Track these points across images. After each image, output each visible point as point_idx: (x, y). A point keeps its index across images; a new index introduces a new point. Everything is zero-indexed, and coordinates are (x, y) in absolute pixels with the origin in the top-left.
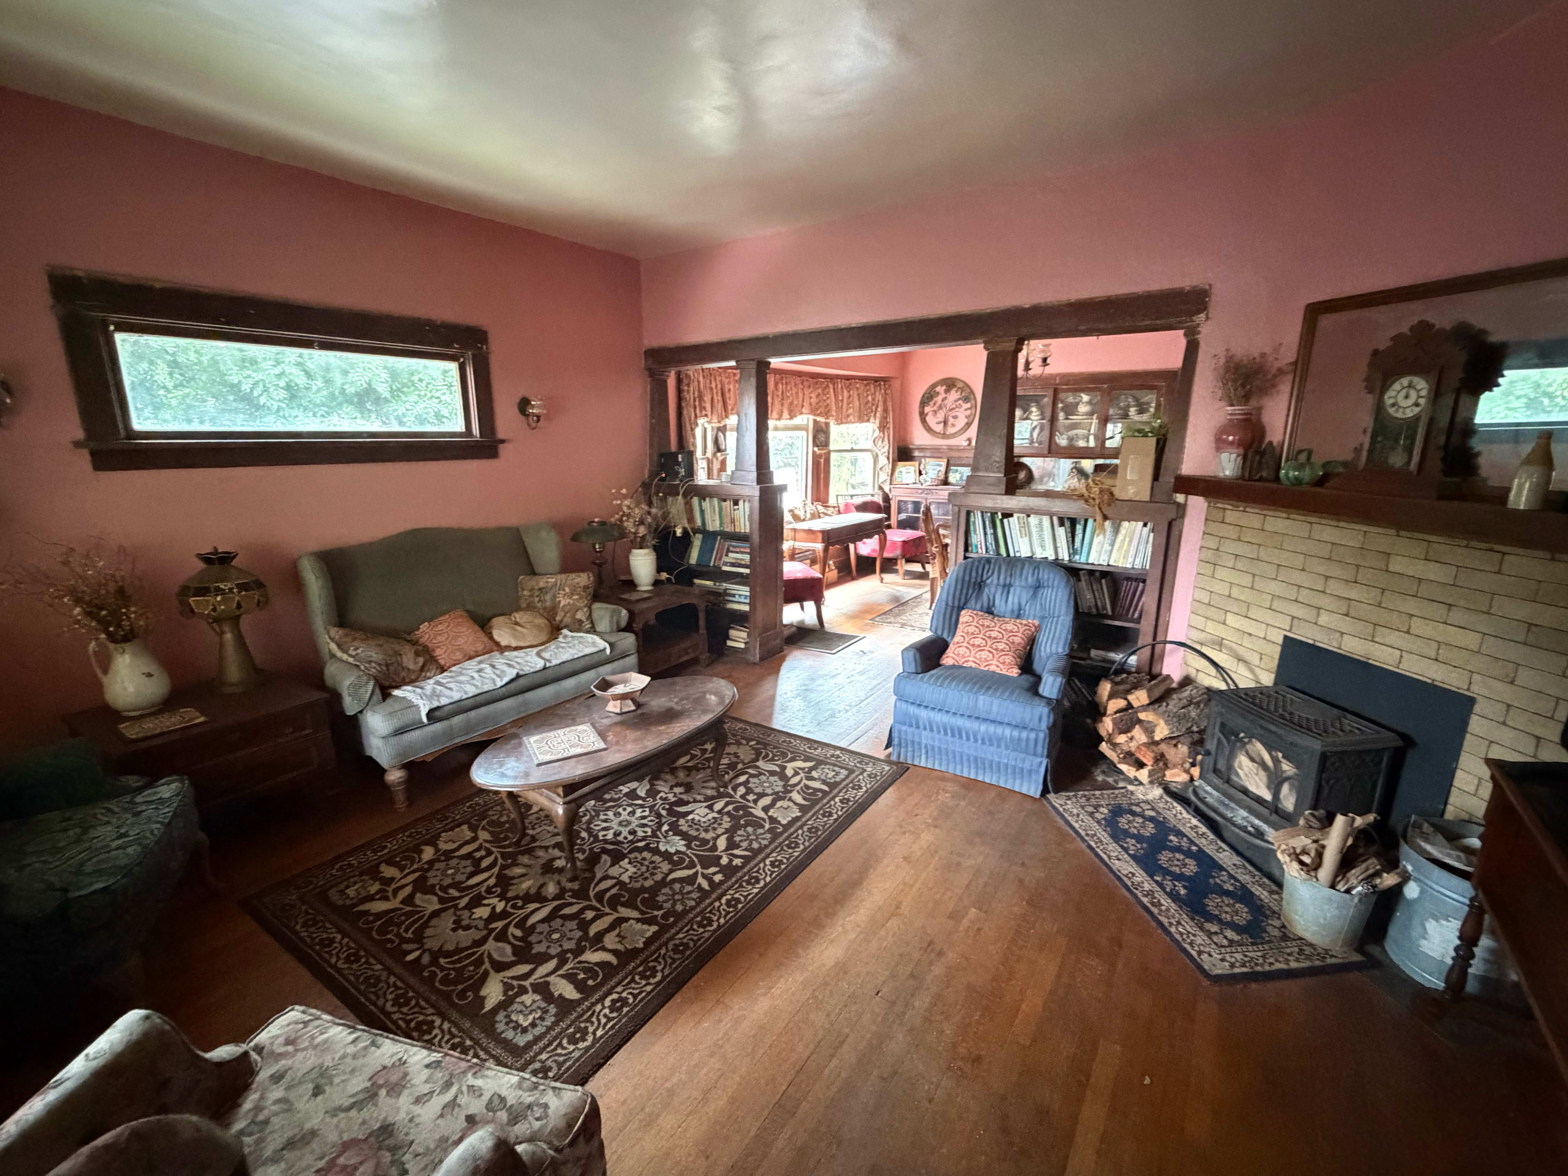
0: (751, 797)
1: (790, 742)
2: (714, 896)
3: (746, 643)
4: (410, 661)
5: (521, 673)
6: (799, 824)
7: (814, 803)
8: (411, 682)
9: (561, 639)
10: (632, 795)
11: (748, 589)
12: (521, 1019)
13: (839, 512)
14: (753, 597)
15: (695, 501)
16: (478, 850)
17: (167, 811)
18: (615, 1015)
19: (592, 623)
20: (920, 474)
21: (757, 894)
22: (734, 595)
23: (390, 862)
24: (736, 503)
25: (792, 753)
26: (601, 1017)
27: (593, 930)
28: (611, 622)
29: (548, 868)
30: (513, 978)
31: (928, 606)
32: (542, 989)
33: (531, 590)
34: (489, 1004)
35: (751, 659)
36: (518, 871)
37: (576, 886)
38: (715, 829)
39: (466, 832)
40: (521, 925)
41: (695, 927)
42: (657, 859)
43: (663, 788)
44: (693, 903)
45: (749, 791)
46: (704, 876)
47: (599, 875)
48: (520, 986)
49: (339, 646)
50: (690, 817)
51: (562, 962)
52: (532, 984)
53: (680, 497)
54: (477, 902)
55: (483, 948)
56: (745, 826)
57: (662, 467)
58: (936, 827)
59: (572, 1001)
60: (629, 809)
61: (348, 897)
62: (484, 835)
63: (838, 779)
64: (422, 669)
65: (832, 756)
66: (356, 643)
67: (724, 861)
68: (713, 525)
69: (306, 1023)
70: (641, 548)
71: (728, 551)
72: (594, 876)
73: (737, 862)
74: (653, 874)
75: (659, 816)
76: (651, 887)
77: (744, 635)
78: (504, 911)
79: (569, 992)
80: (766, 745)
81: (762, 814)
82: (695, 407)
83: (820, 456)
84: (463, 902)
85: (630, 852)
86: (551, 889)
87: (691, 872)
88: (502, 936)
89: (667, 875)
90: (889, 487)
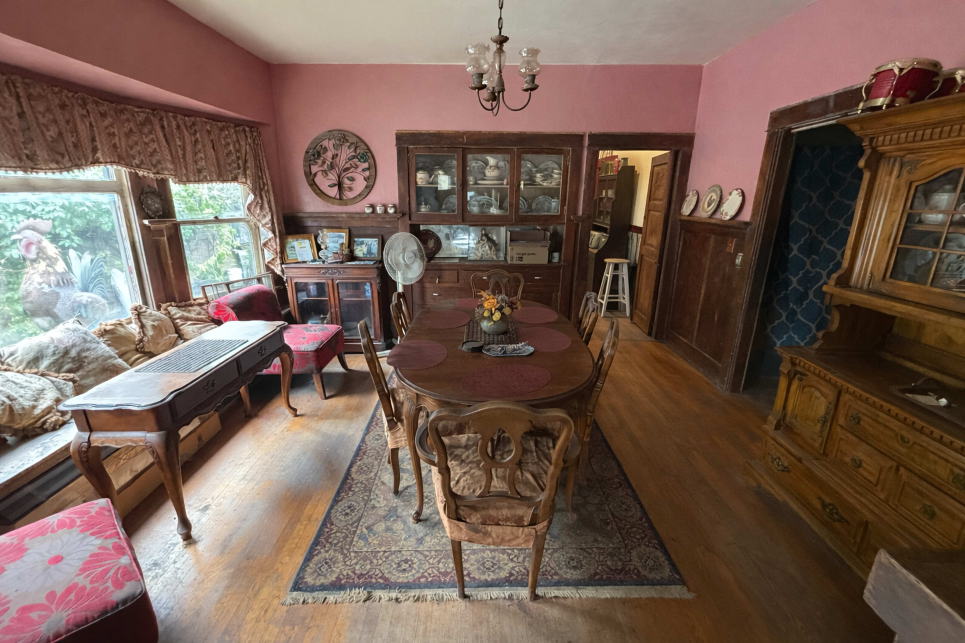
20: (319, 248)
83: (159, 233)
90: (280, 268)
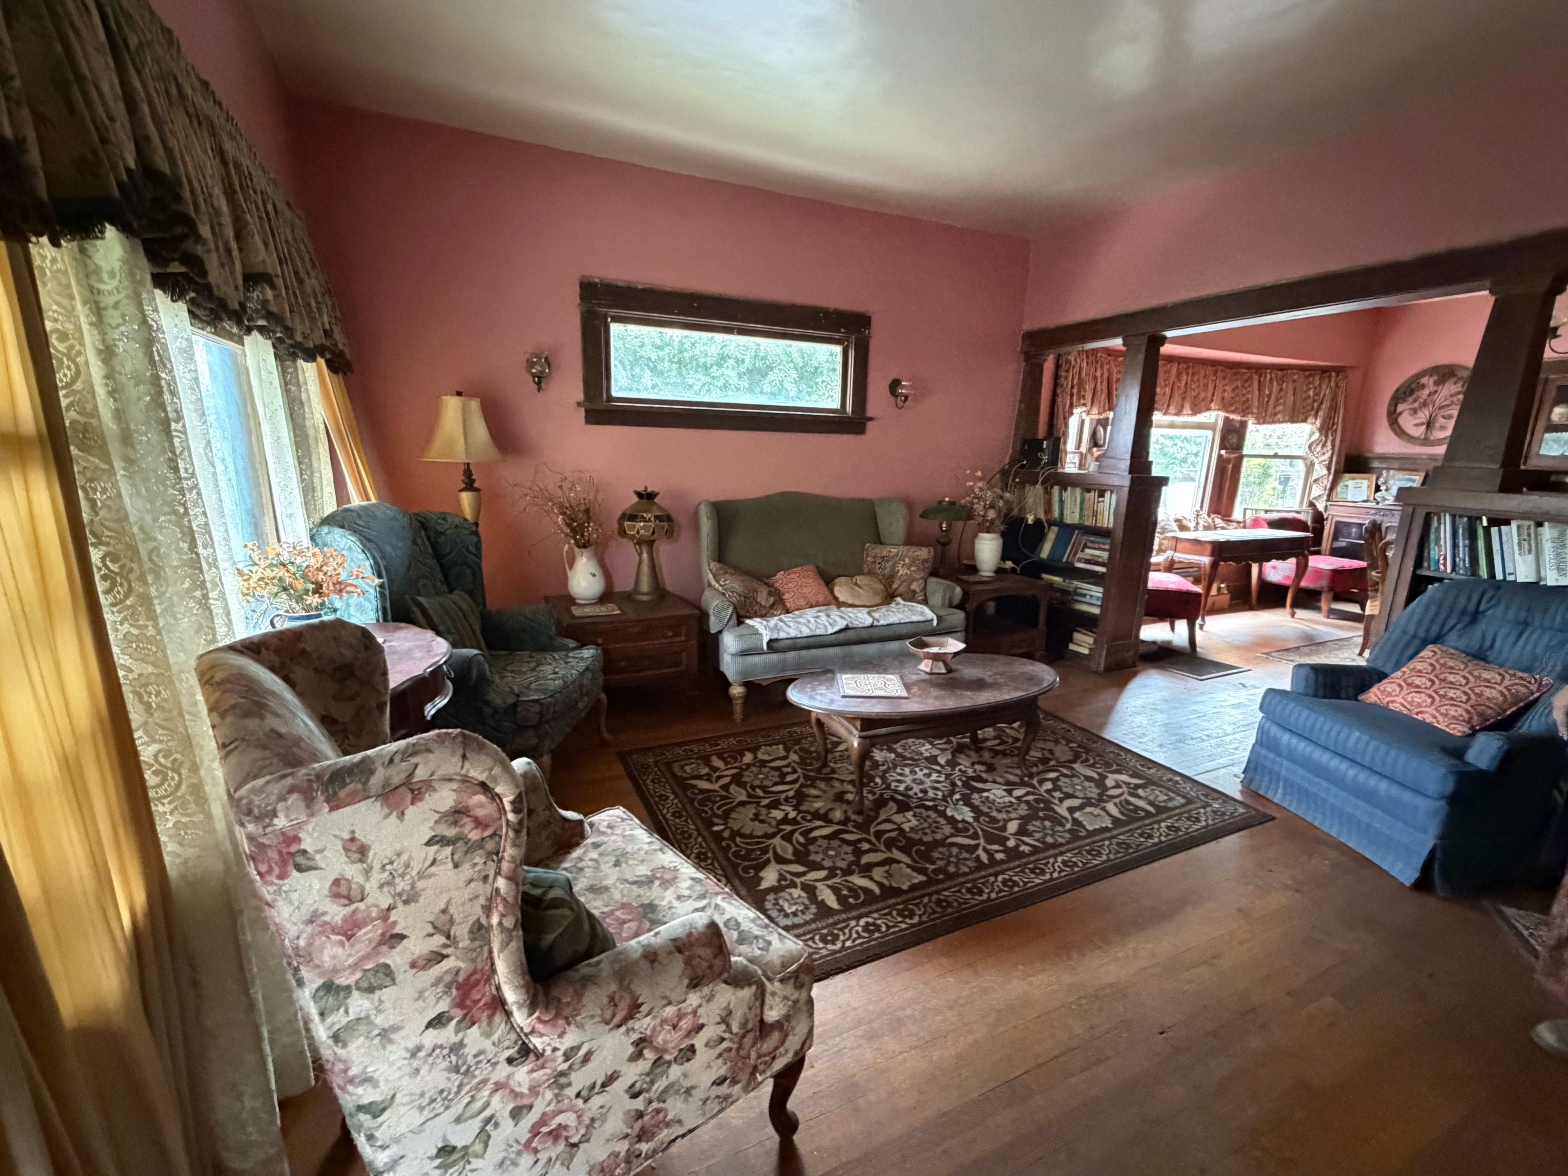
0: (1057, 794)
1: (1119, 755)
2: (991, 871)
3: (1090, 649)
4: (763, 597)
5: (850, 625)
6: (1108, 835)
7: (1132, 820)
8: (762, 616)
9: (893, 605)
10: (933, 760)
11: (1101, 589)
12: (786, 906)
13: (1245, 527)
14: (1105, 599)
15: (1056, 490)
16: (787, 766)
17: (582, 666)
18: (866, 935)
19: (925, 595)
20: (1378, 489)
21: (1039, 884)
22: (1084, 595)
23: (720, 756)
24: (1102, 494)
25: (1118, 765)
26: (853, 932)
27: (865, 859)
28: (943, 598)
29: (839, 797)
30: (788, 872)
31: (1357, 651)
32: (810, 890)
33: (874, 558)
34: (765, 885)
35: (1094, 666)
36: (814, 792)
37: (859, 819)
38: (1008, 812)
39: (780, 750)
40: (805, 834)
41: (964, 891)
42: (942, 821)
43: (964, 762)
44: (967, 870)
45: (1056, 788)
46: (985, 850)
47: (882, 817)
48: (792, 881)
49: (714, 576)
50: (985, 794)
51: (832, 875)
52: (802, 883)
53: (1038, 486)
54: (775, 805)
55: (771, 841)
56: (1043, 819)
57: (1023, 453)
58: (1298, 891)
59: (831, 909)
60: (926, 771)
61: (685, 772)
62: (794, 757)
63: (1170, 805)
64: (772, 607)
65: (1170, 780)
66: (727, 576)
67: (1011, 843)
68: (1072, 517)
69: (623, 820)
70: (988, 532)
71: (1085, 546)
72: (877, 817)
73: (1025, 848)
74: (933, 832)
75: (953, 784)
76: (929, 842)
77: (1090, 640)
78: (795, 819)
79: (832, 902)
80: (1088, 751)
81: (1066, 814)
82: (1072, 395)
83: (1228, 461)
84: (765, 802)
85: (917, 807)
86: (838, 815)
87: (972, 842)
88: (788, 837)
89: (948, 837)
90: (1324, 504)
